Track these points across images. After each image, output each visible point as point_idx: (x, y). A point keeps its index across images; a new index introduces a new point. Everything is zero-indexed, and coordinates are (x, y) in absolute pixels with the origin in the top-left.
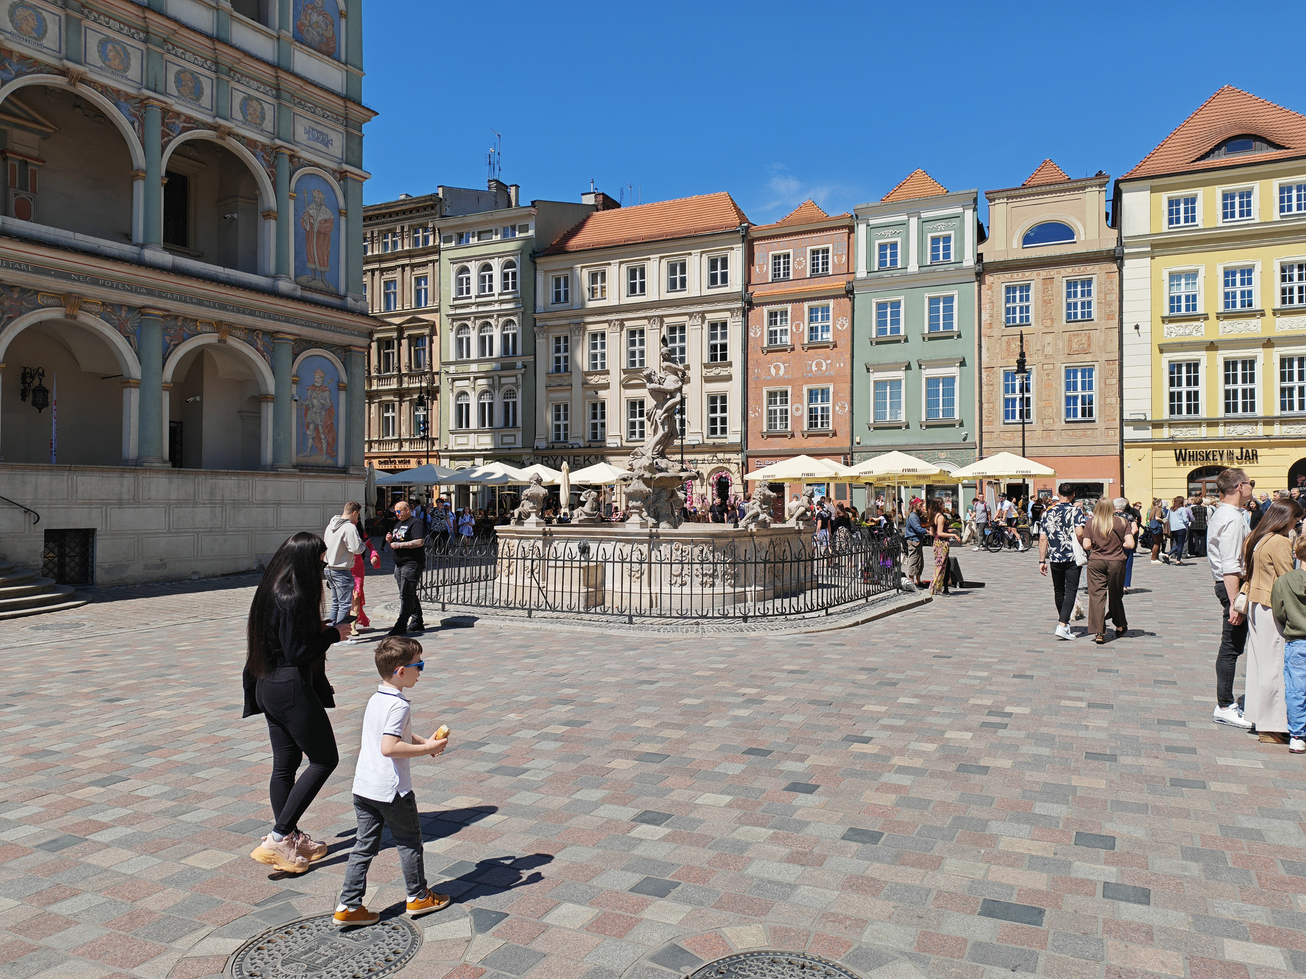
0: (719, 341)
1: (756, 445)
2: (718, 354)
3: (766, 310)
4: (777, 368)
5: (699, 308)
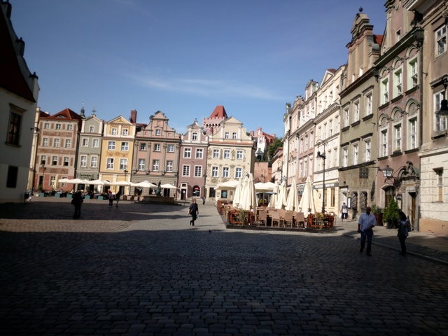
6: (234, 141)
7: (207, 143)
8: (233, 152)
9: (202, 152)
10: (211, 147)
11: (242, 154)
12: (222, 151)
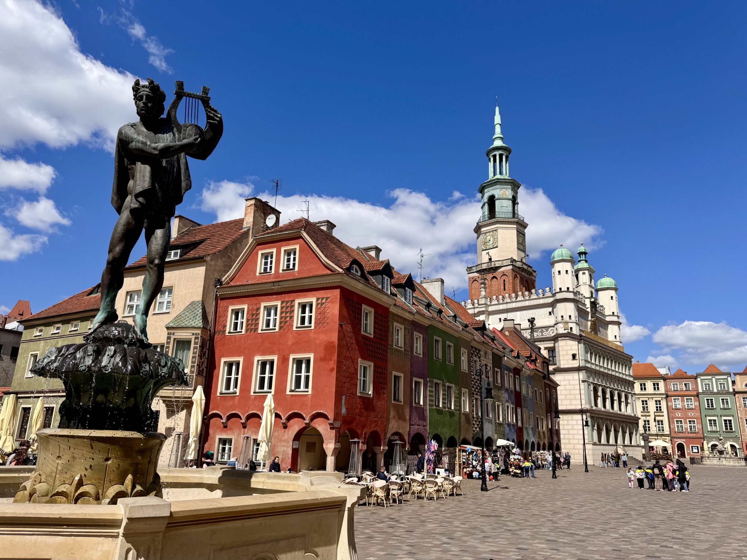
0: (658, 406)
1: (673, 435)
2: (659, 409)
3: (673, 398)
4: (678, 414)
5: (652, 396)
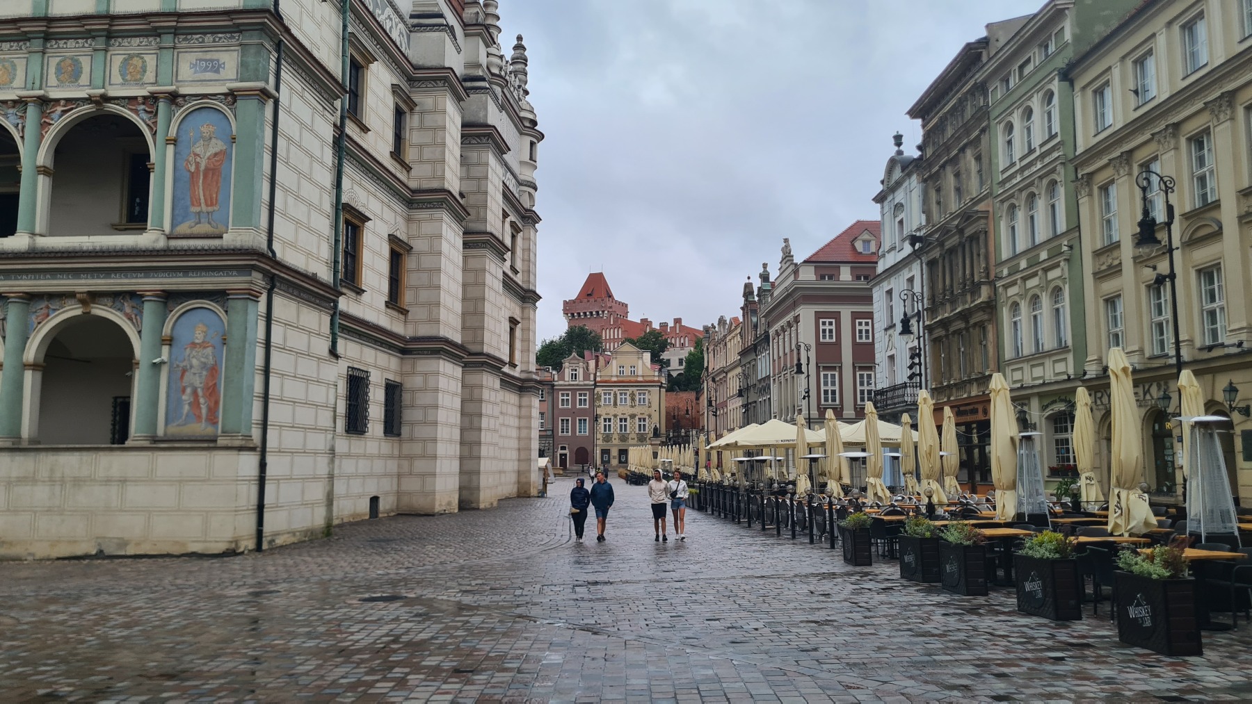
6: (633, 379)
7: (593, 383)
8: (633, 395)
9: (587, 398)
10: (597, 389)
11: (646, 397)
12: (615, 395)
